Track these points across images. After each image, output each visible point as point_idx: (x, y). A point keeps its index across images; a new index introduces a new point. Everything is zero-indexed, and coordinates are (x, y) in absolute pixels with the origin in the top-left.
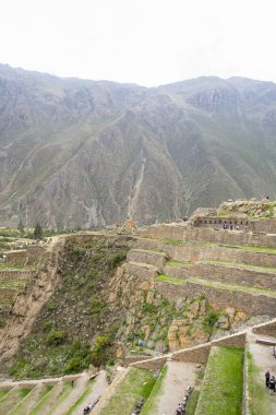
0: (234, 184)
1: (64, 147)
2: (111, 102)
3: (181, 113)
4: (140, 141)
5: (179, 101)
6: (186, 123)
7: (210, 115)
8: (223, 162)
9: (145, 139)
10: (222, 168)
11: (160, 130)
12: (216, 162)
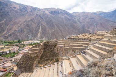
0: (59, 30)
1: (21, 21)
2: (32, 11)
3: (48, 15)
4: (39, 21)
5: (47, 12)
6: (49, 17)
7: (54, 16)
8: (57, 26)
9: (41, 21)
10: (57, 27)
11: (44, 19)
12: (55, 26)
